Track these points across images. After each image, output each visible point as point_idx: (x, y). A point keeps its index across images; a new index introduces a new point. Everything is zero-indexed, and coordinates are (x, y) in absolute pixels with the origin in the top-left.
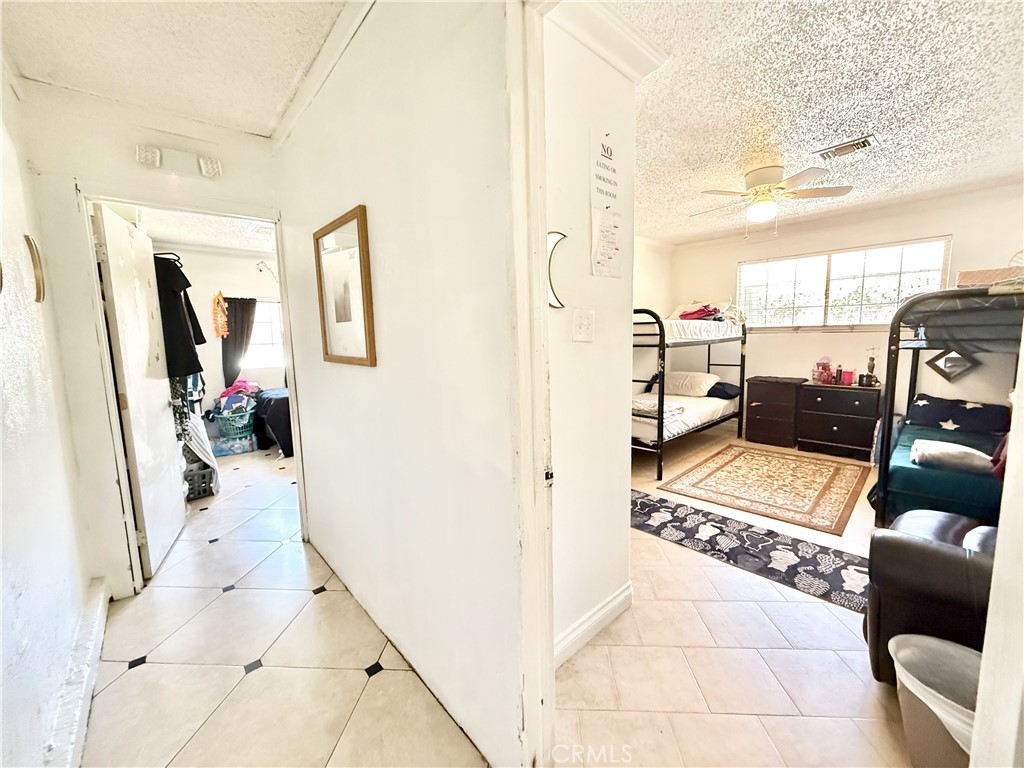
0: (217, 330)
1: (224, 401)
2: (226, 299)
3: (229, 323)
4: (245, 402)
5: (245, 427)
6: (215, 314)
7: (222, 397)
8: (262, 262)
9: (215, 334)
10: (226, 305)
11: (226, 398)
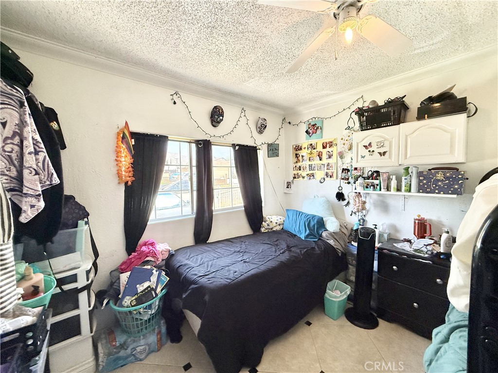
0: (119, 175)
1: (124, 277)
2: (134, 135)
3: (134, 165)
4: (154, 279)
5: (153, 317)
6: (118, 153)
7: (123, 271)
8: (176, 93)
9: (116, 180)
10: (133, 142)
11: (128, 273)
